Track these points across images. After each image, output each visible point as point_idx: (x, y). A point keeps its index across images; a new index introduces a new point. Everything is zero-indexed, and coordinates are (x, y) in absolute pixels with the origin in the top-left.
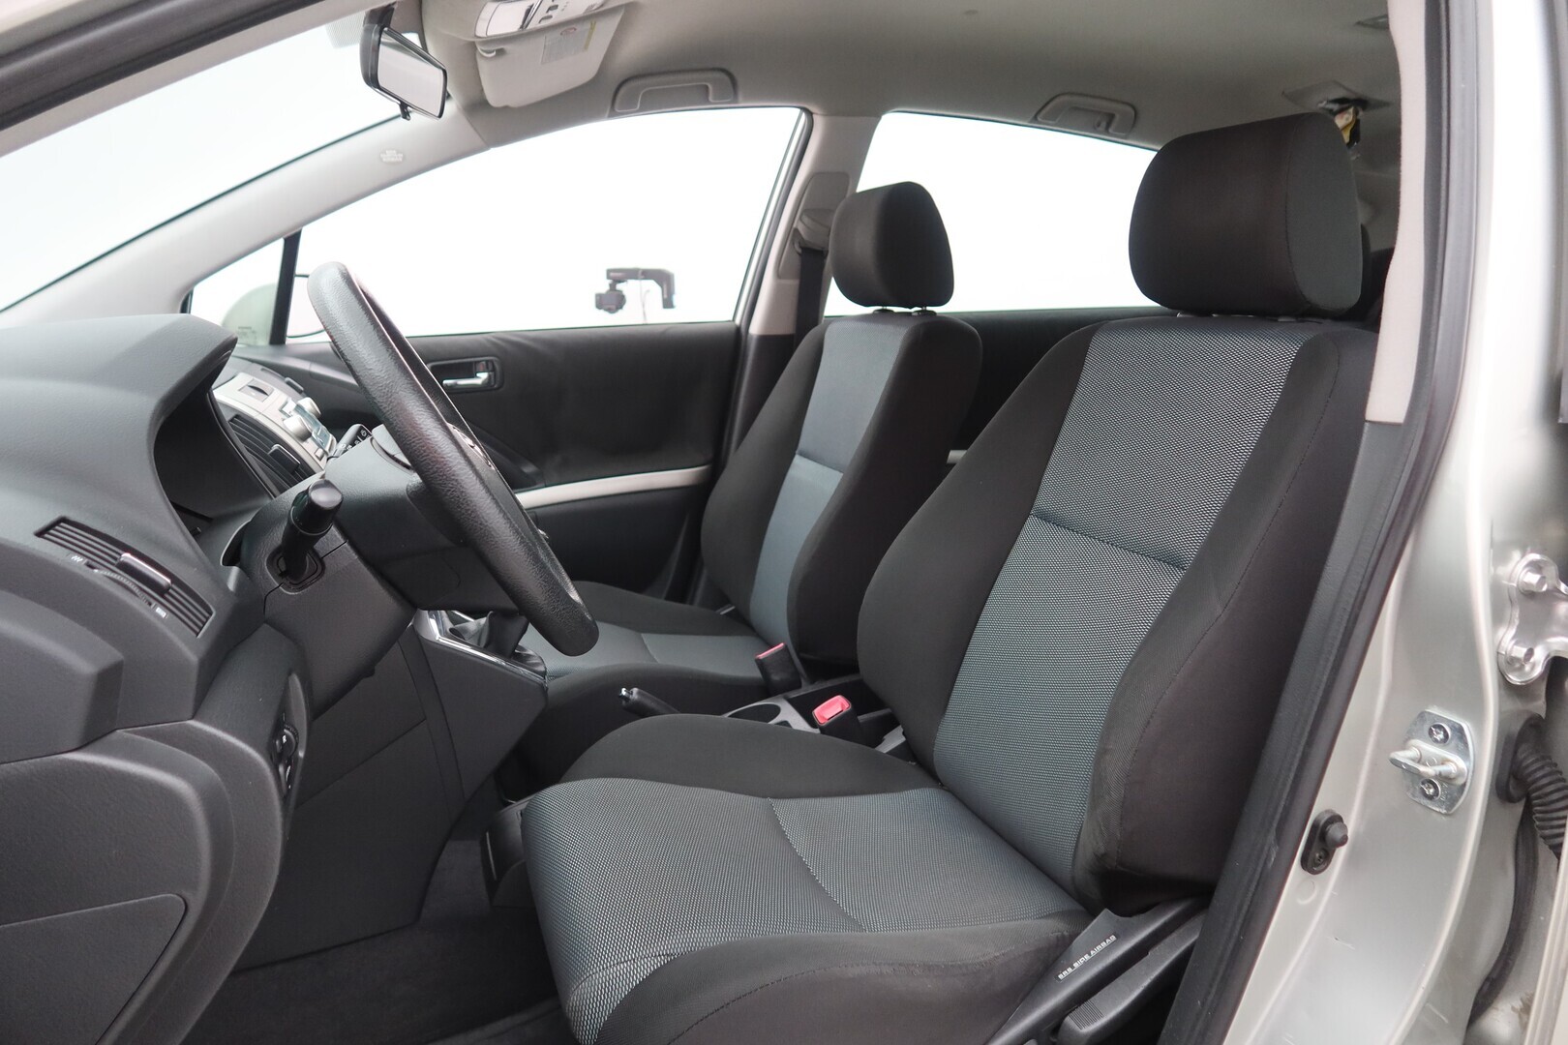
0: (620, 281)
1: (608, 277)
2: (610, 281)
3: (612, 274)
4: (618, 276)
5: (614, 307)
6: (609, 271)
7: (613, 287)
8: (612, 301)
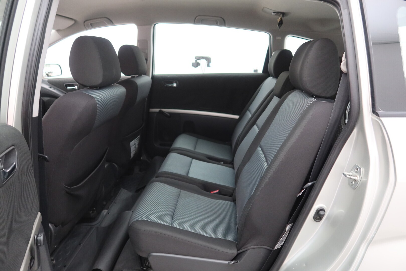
0: (198, 60)
1: (195, 59)
2: (196, 60)
3: (196, 58)
4: (198, 58)
5: (195, 66)
6: (196, 57)
7: (196, 61)
8: (196, 65)
